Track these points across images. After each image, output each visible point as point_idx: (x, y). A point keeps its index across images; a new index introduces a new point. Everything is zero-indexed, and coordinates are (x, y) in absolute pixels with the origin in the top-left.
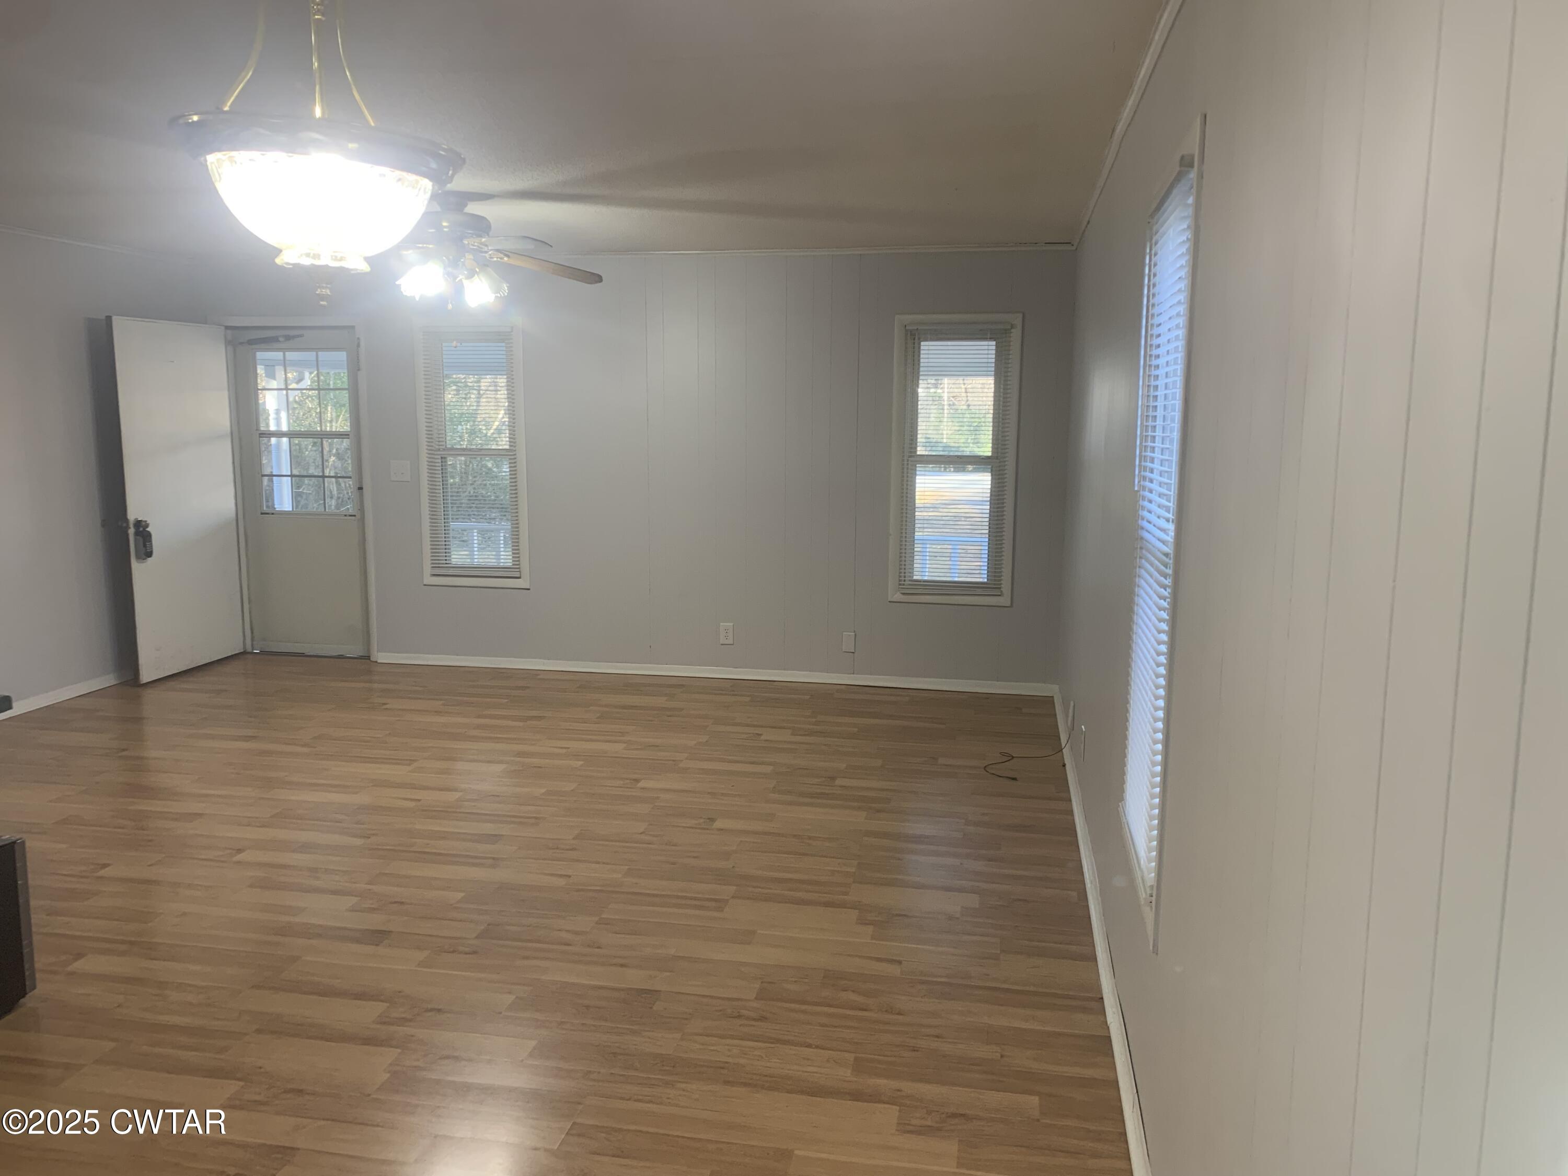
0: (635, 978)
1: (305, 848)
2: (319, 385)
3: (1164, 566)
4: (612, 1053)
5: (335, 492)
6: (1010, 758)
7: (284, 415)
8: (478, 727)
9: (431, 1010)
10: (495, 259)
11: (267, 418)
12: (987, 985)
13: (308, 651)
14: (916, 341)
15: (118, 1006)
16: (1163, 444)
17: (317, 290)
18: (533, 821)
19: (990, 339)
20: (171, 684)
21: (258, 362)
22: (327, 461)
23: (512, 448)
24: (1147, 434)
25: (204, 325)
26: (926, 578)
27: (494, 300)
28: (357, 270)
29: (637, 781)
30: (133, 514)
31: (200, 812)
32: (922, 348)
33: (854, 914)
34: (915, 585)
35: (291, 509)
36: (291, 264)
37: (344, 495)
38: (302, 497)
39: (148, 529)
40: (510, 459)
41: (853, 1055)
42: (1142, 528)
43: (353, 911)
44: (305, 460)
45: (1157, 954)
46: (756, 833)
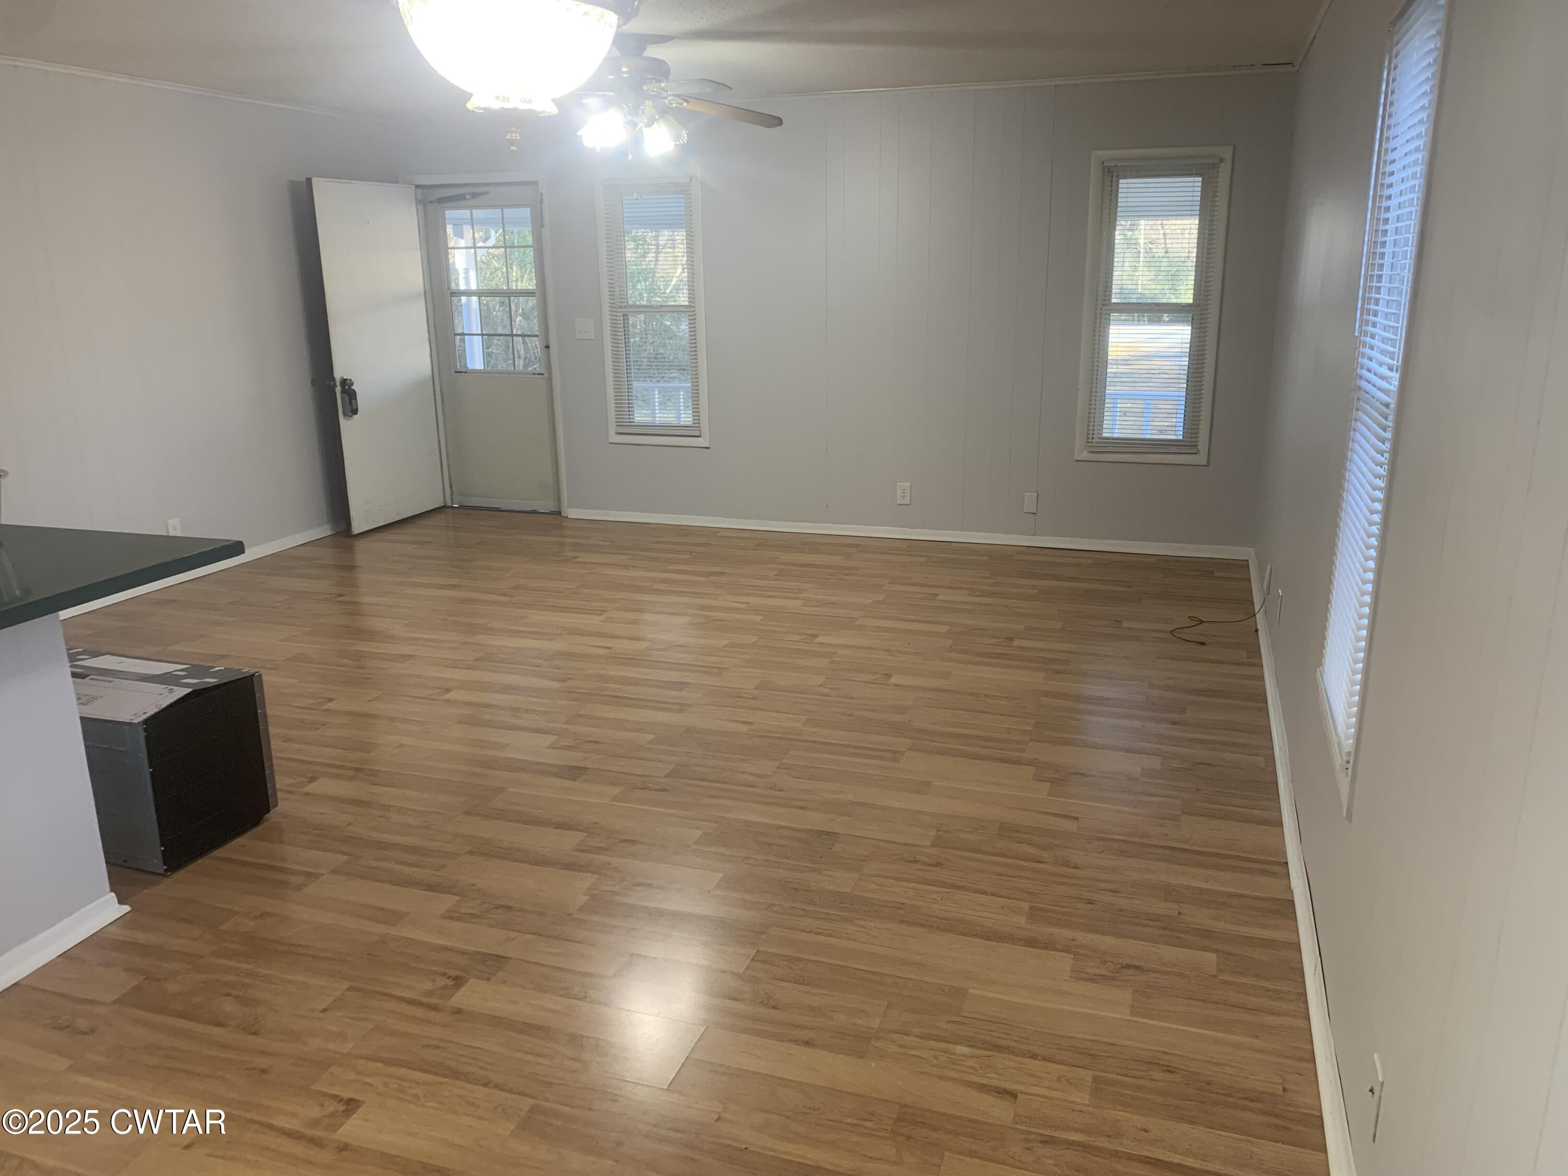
0: (814, 820)
1: (508, 689)
2: (505, 243)
3: (1383, 418)
4: (794, 889)
5: (522, 352)
6: (1199, 622)
7: (472, 275)
8: (665, 581)
9: (626, 841)
10: (675, 105)
11: (457, 279)
12: (1166, 844)
13: (502, 505)
14: (1115, 179)
15: (348, 825)
16: (1390, 283)
17: (507, 135)
18: (717, 670)
19: (1196, 174)
20: (381, 535)
21: (447, 221)
22: (515, 320)
23: (692, 304)
24: (1372, 273)
25: (396, 185)
26: (1116, 435)
27: (674, 148)
28: (544, 112)
29: (815, 636)
30: (338, 374)
31: (412, 654)
32: (1120, 186)
33: (1030, 771)
34: (1104, 443)
35: (483, 368)
36: (482, 109)
37: (531, 355)
38: (491, 357)
39: (352, 387)
40: (689, 316)
41: (1028, 904)
42: (1361, 377)
43: (553, 748)
44: (493, 320)
45: (1351, 821)
46: (933, 690)
